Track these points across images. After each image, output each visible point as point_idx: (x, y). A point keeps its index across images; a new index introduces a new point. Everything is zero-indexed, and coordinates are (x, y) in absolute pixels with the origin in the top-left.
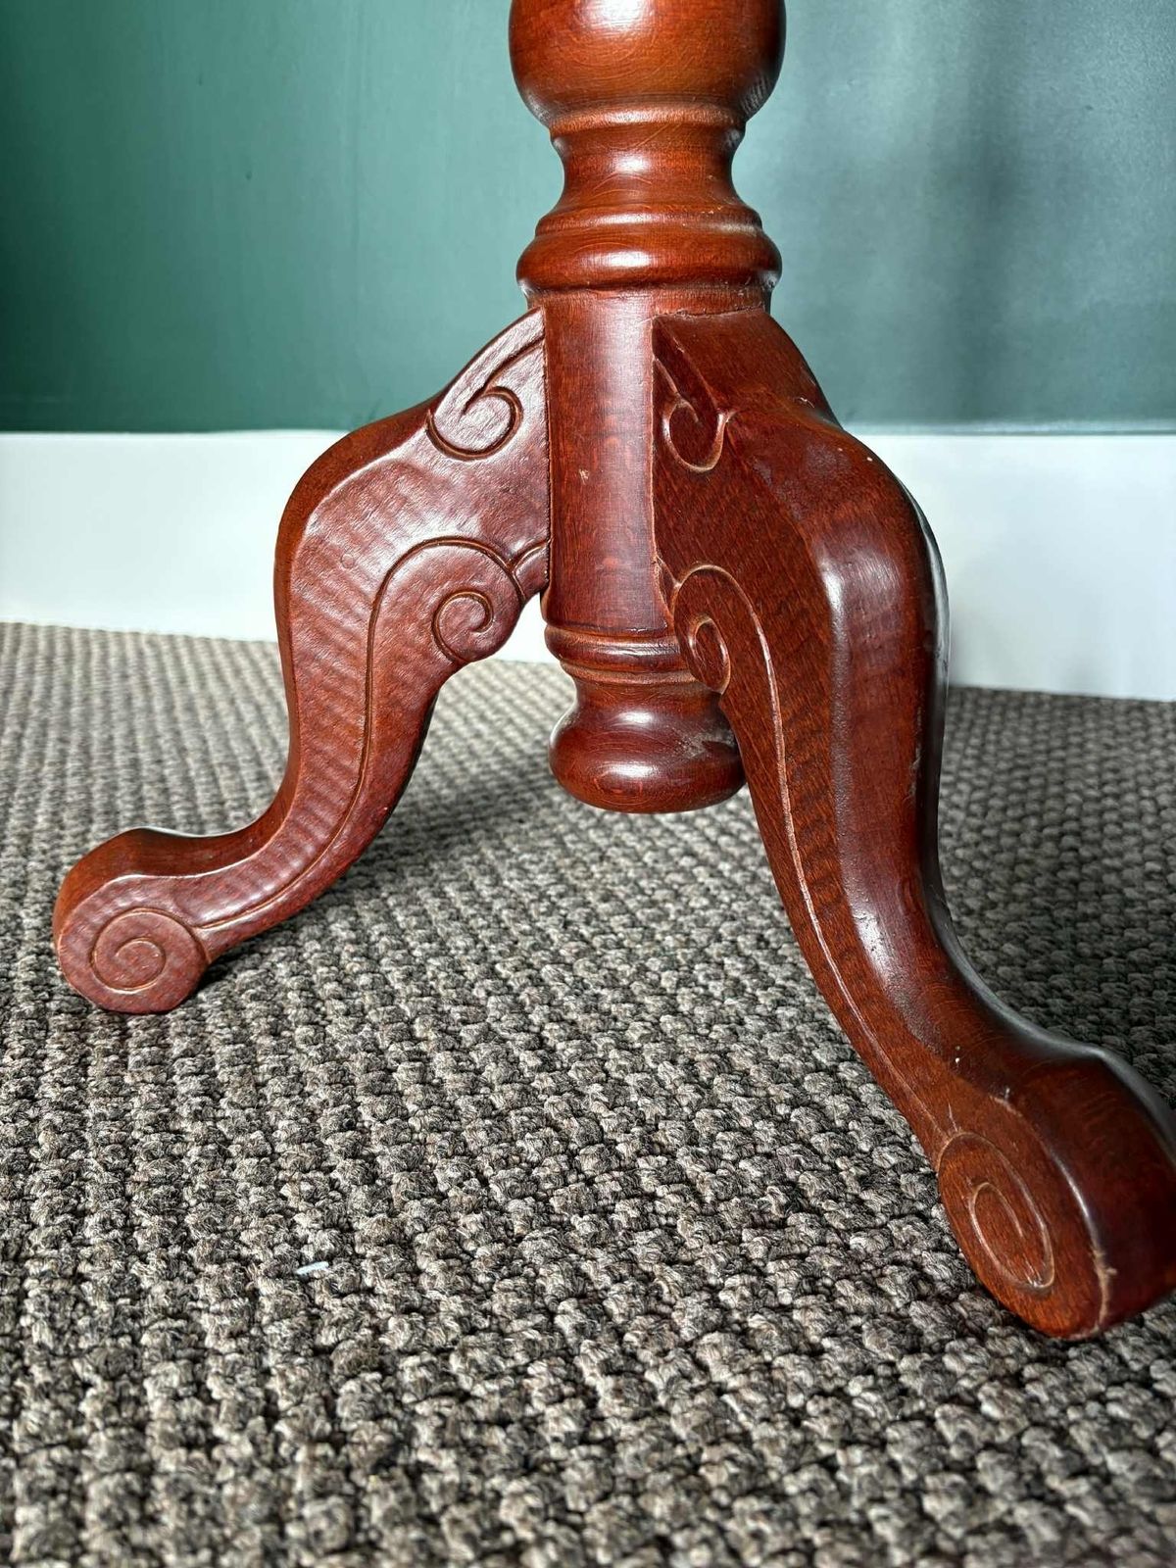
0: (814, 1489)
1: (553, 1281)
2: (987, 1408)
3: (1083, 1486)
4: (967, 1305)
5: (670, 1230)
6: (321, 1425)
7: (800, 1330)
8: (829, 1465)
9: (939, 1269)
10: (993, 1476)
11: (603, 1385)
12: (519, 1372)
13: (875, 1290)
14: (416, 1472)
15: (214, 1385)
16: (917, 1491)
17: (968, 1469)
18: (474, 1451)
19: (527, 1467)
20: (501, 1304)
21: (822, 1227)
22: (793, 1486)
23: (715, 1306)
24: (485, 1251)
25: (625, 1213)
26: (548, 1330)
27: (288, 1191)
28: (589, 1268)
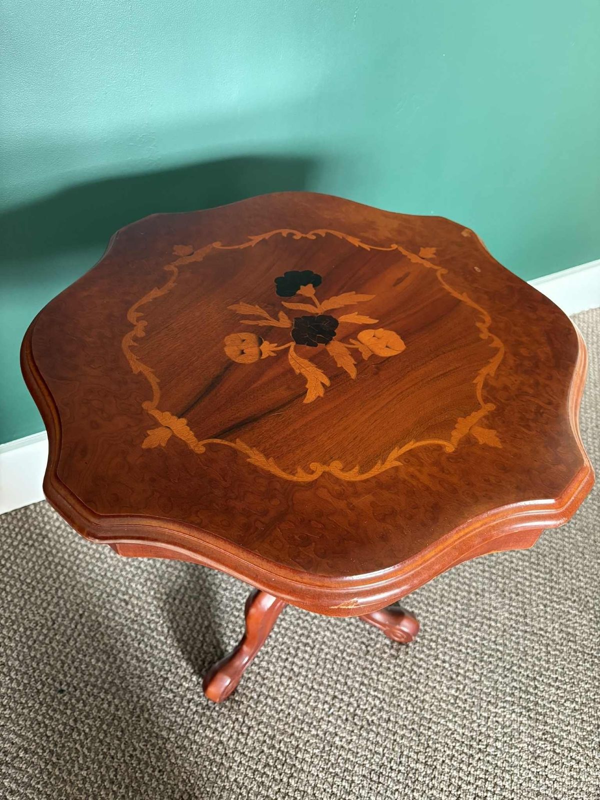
1: (357, 685)
2: (408, 660)
3: (422, 662)
4: (395, 645)
5: (358, 664)
6: (359, 727)
7: (385, 667)
8: (402, 682)
10: (415, 669)
11: (376, 693)
12: (367, 701)
13: (385, 653)
14: (372, 721)
15: (341, 735)
16: (411, 677)
17: (412, 670)
18: (374, 714)
19: (380, 711)
20: (356, 694)
21: (372, 647)
22: (402, 687)
23: (375, 672)
24: (345, 689)
25: (351, 666)
26: (363, 692)
27: (311, 704)
28: (358, 679)
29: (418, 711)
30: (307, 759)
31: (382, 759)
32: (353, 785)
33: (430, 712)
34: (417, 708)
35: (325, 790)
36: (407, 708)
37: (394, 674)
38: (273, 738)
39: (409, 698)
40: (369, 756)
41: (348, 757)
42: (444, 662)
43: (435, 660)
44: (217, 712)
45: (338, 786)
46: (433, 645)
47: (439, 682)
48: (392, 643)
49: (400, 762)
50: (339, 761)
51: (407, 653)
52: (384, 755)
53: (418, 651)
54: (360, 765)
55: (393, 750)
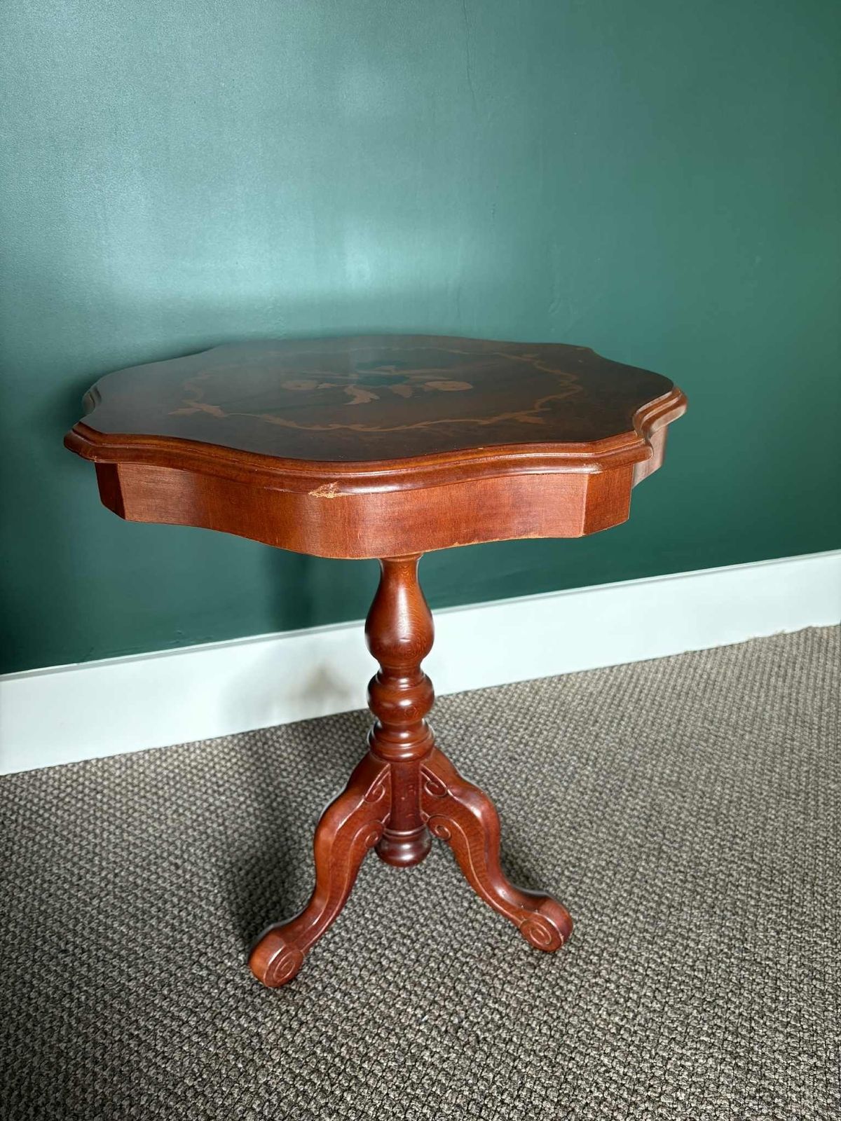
0: (540, 1002)
1: (469, 992)
2: (553, 972)
3: (573, 977)
4: (536, 953)
5: (477, 968)
6: (462, 1043)
7: (516, 976)
8: (539, 997)
10: (562, 983)
11: (497, 1006)
12: (482, 1013)
13: (521, 959)
14: (485, 1039)
15: (435, 1050)
16: (553, 993)
17: (557, 985)
18: (489, 1030)
19: (499, 1027)
20: (466, 1002)
21: (502, 951)
22: (537, 1003)
23: (499, 979)
24: (451, 994)
25: (466, 969)
26: (478, 1002)
27: (397, 1006)
28: (472, 985)
29: (557, 1036)
30: (376, 1072)
31: (490, 1088)
32: (438, 1114)
33: (575, 1039)
34: (556, 1031)
35: (394, 1114)
36: (540, 1030)
37: (528, 986)
38: (330, 1039)
39: (545, 1018)
40: (471, 1082)
41: (439, 1078)
42: (608, 981)
43: (595, 977)
44: (262, 999)
45: (415, 1112)
46: (595, 959)
47: (597, 1004)
48: (532, 950)
49: (518, 1096)
50: (424, 1081)
51: (553, 964)
52: (494, 1083)
53: (571, 963)
54: (455, 1090)
55: (510, 1078)
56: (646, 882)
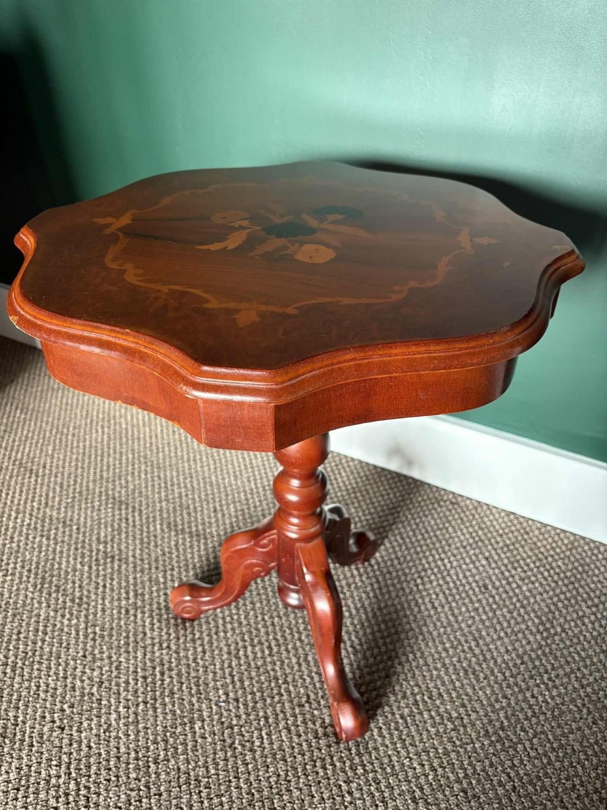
0: (291, 761)
1: (261, 714)
2: (323, 751)
3: (331, 767)
4: (329, 729)
5: (283, 703)
6: (222, 738)
7: (299, 731)
8: (295, 757)
9: (327, 721)
10: (318, 764)
11: (265, 737)
12: (253, 732)
13: (314, 724)
14: (235, 748)
15: (206, 726)
16: (306, 764)
17: (315, 762)
18: (243, 746)
19: (251, 750)
20: (252, 717)
21: (311, 707)
22: (289, 760)
23: (287, 723)
24: (251, 705)
25: (277, 698)
26: (259, 724)
27: (218, 683)
28: (268, 711)
29: (274, 791)
30: (167, 707)
31: (204, 777)
32: (165, 762)
33: (282, 804)
34: (277, 787)
35: (148, 739)
36: (270, 777)
37: (298, 744)
38: (170, 669)
39: (282, 773)
40: (200, 763)
41: (189, 744)
42: (350, 793)
43: (345, 782)
44: (168, 617)
45: (158, 749)
46: (360, 771)
47: (323, 799)
48: (329, 725)
49: (212, 799)
50: (181, 737)
51: (329, 746)
52: (209, 777)
53: (342, 757)
54: (187, 759)
55: (220, 784)
56: (470, 757)
